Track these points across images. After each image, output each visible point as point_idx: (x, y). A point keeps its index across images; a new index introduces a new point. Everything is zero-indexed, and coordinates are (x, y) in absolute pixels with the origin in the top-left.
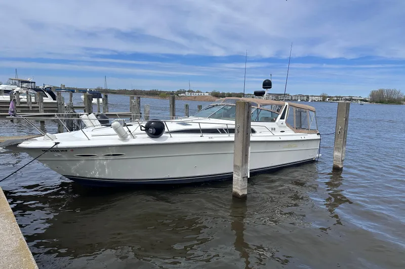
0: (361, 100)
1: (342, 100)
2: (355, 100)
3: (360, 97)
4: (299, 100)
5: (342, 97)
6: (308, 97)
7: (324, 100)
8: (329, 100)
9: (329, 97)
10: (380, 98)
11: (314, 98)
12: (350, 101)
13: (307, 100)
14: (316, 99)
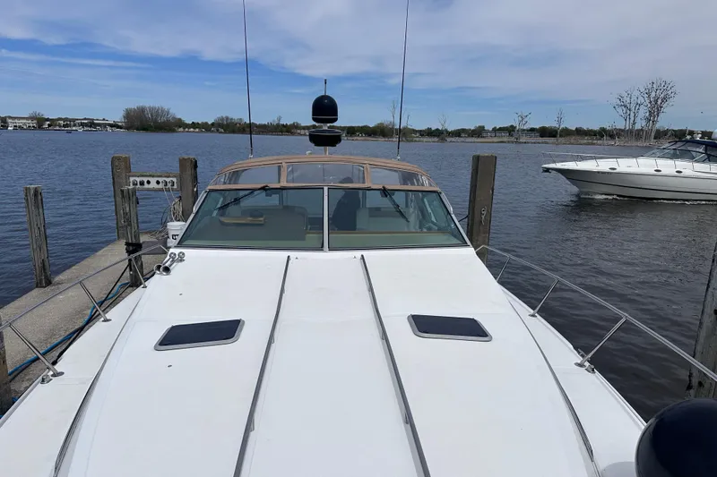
0: (112, 126)
1: (74, 126)
2: (99, 125)
3: (104, 119)
5: (74, 120)
8: (50, 125)
9: (47, 120)
10: (141, 122)
11: (19, 123)
12: (91, 127)
13: (5, 127)
14: (24, 124)
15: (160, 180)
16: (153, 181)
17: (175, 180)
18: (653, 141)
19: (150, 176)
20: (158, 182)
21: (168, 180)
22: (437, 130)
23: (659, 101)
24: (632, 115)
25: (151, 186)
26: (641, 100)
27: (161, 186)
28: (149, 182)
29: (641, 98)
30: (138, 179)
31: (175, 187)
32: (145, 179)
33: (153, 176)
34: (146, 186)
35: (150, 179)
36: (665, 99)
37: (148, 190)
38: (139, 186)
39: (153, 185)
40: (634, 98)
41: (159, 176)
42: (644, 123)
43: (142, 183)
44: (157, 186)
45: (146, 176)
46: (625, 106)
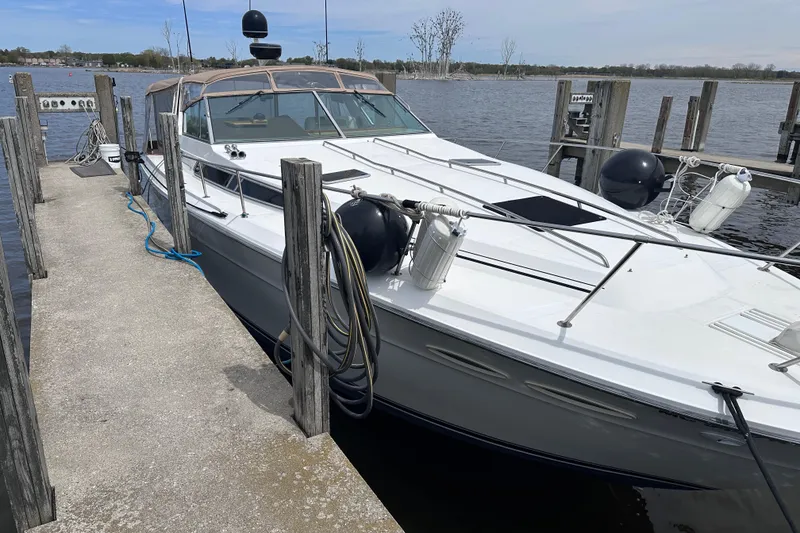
15: (77, 100)
16: (69, 101)
17: (93, 100)
18: (447, 75)
19: (64, 96)
20: (74, 103)
21: (85, 100)
23: (451, 33)
24: (428, 47)
25: (66, 107)
26: (434, 30)
27: (77, 107)
28: (62, 103)
30: (50, 100)
31: (94, 107)
32: (58, 100)
33: (67, 96)
34: (60, 107)
35: (64, 99)
36: (455, 31)
37: (63, 111)
38: (51, 107)
39: (68, 105)
40: (428, 28)
41: (74, 96)
42: (439, 55)
43: (54, 103)
44: (72, 107)
45: (59, 96)
46: (421, 37)
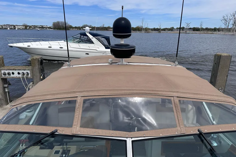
0: (49, 28)
1: (37, 28)
2: (45, 28)
3: (47, 26)
4: (9, 29)
5: (37, 26)
6: (14, 26)
7: (26, 28)
8: (29, 28)
9: (29, 26)
10: (58, 27)
11: (19, 27)
12: (42, 28)
13: (15, 28)
14: (21, 27)
15: (20, 72)
16: (16, 72)
17: (29, 72)
18: (235, 33)
19: (13, 70)
20: (19, 73)
21: (25, 72)
22: (157, 28)
24: (228, 23)
25: (15, 76)
27: (21, 75)
28: (13, 73)
29: (231, 17)
30: (7, 72)
31: (29, 76)
32: (11, 72)
33: (15, 70)
34: (12, 75)
37: (13, 78)
38: (7, 75)
41: (19, 70)
42: (232, 26)
43: (9, 74)
44: (18, 76)
45: (11, 70)
46: (225, 20)
